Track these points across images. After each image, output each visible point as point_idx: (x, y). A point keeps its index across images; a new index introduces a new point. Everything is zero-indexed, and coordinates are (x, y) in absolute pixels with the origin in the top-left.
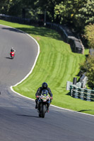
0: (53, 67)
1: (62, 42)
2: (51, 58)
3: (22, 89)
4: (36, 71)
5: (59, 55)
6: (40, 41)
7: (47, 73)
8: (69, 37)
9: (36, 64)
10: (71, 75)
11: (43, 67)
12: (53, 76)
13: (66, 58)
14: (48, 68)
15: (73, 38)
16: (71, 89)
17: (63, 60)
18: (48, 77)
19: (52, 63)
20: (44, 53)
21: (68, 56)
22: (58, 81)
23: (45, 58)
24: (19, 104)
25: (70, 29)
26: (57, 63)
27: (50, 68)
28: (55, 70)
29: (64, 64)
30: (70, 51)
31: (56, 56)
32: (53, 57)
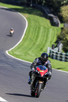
0: (37, 37)
2: (36, 30)
3: (15, 53)
4: (25, 39)
5: (42, 28)
6: (28, 17)
7: (32, 41)
8: (49, 15)
9: (25, 34)
10: (51, 42)
11: (30, 37)
12: (38, 43)
13: (47, 31)
14: (34, 37)
16: (50, 52)
17: (45, 32)
18: (34, 44)
19: (36, 34)
20: (31, 26)
21: (48, 29)
22: (41, 47)
23: (32, 30)
24: (12, 64)
25: (50, 9)
26: (41, 34)
27: (35, 38)
28: (39, 39)
29: (46, 35)
30: (50, 25)
31: (39, 28)
32: (37, 29)
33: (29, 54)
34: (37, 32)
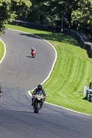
0: (70, 72)
1: (79, 47)
2: (68, 63)
5: (76, 60)
6: (58, 46)
7: (64, 78)
8: (86, 43)
9: (54, 69)
10: (88, 80)
11: (60, 72)
12: (70, 81)
13: (83, 64)
14: (65, 73)
15: (89, 43)
16: (87, 94)
17: (80, 65)
18: (65, 81)
19: (69, 68)
20: (61, 58)
21: (84, 62)
22: (75, 86)
23: (62, 63)
25: (87, 35)
26: (74, 68)
27: (67, 73)
28: (72, 75)
29: (81, 69)
30: (87, 56)
31: (73, 61)
32: (70, 63)
33: (58, 96)
34: (69, 65)
